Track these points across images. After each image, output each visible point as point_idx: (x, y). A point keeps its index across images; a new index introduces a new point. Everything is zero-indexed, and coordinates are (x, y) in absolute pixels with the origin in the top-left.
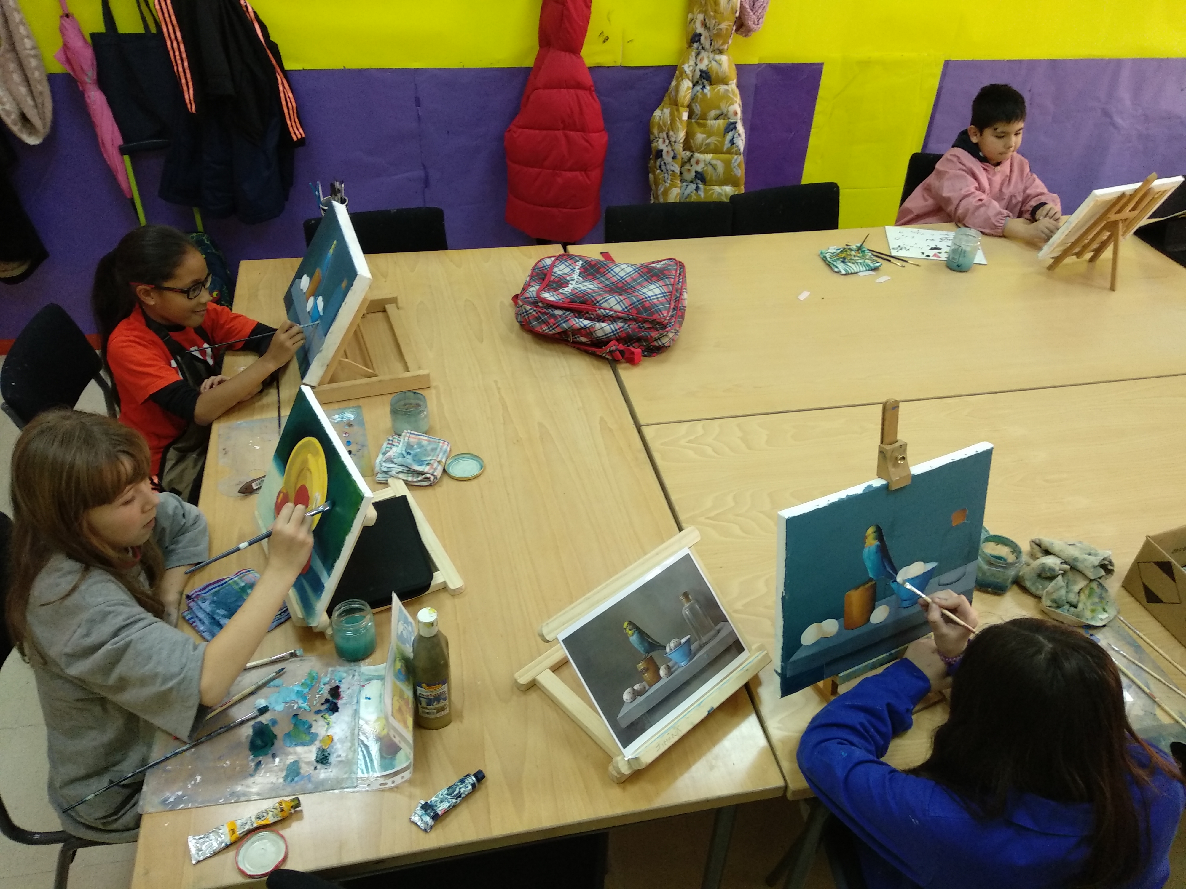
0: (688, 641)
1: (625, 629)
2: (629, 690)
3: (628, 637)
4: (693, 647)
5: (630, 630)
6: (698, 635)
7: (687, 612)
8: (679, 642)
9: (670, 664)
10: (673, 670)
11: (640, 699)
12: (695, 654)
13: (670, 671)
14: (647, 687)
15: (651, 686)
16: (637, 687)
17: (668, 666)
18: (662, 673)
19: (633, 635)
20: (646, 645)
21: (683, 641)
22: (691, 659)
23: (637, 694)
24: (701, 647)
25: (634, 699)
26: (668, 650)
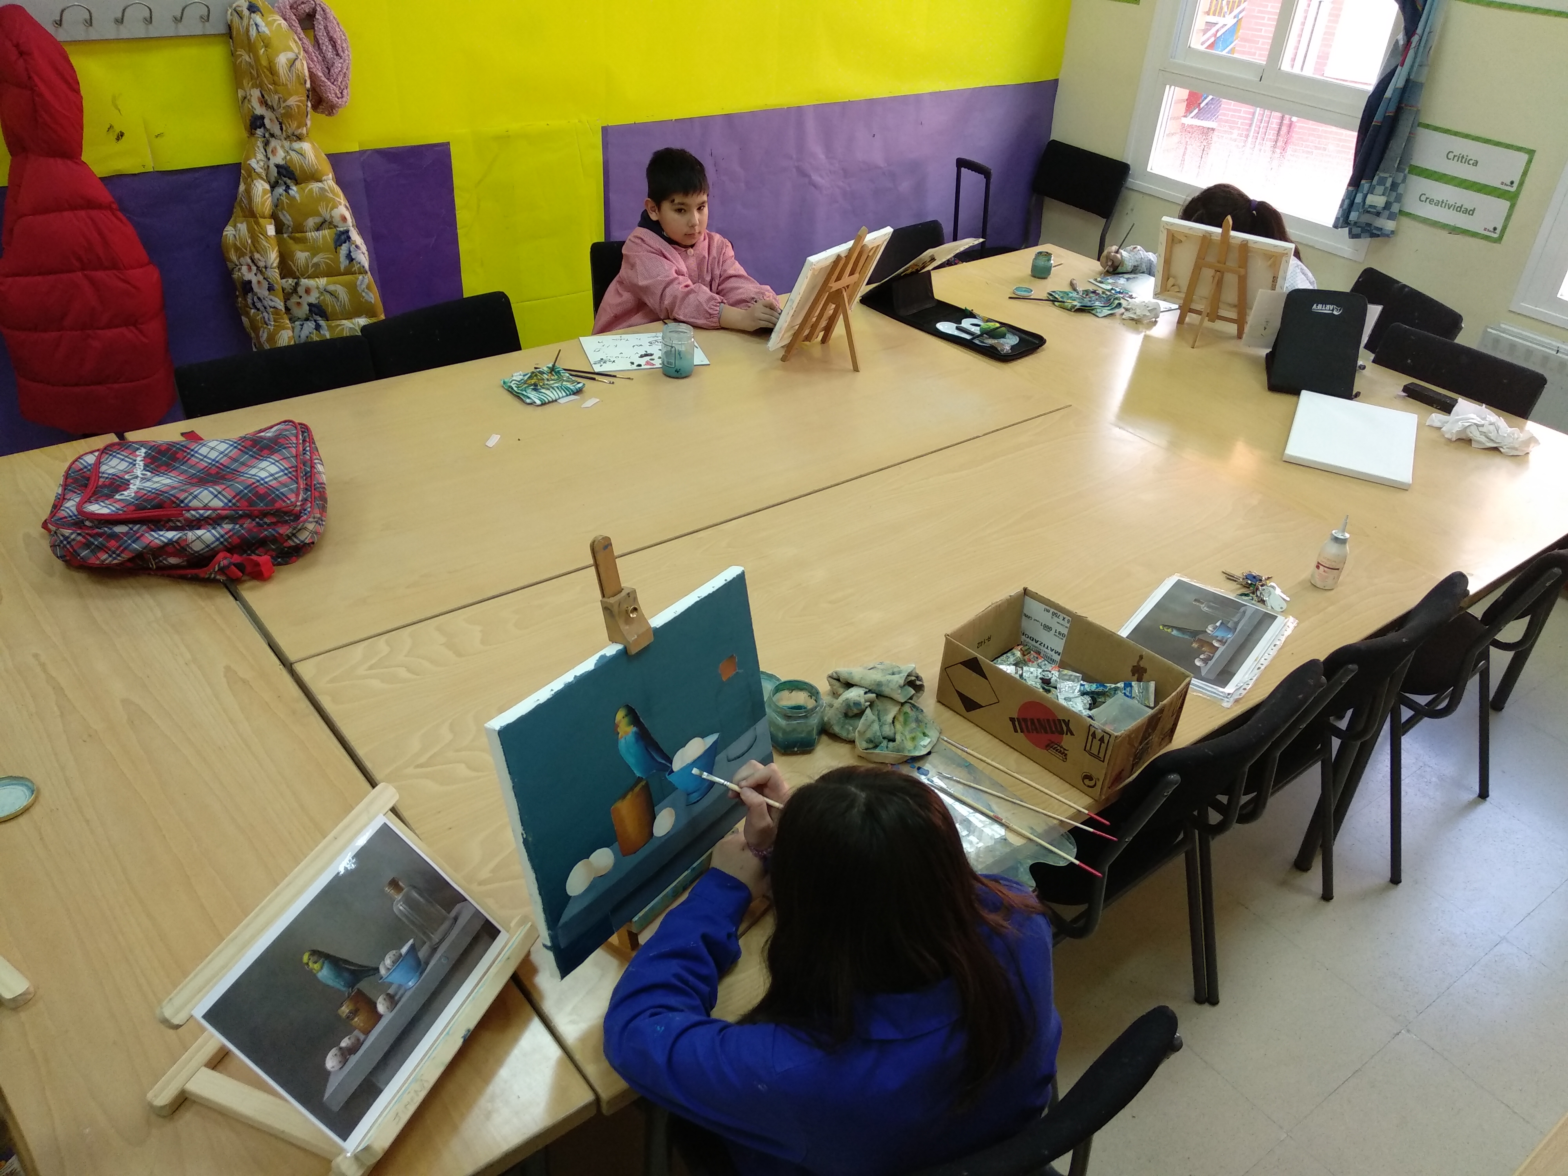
0: (413, 948)
1: (307, 964)
2: (334, 1051)
3: (315, 976)
4: (422, 954)
5: (315, 962)
6: (425, 933)
7: (401, 908)
8: (398, 954)
9: (391, 991)
10: (397, 998)
11: (354, 1059)
12: (427, 964)
13: (392, 1000)
14: (362, 1037)
15: (367, 1033)
16: (343, 1044)
17: (388, 994)
18: (381, 1008)
19: (322, 968)
20: (346, 975)
21: (404, 950)
22: (421, 974)
23: (346, 1054)
24: (434, 950)
25: (344, 1061)
26: (383, 971)
